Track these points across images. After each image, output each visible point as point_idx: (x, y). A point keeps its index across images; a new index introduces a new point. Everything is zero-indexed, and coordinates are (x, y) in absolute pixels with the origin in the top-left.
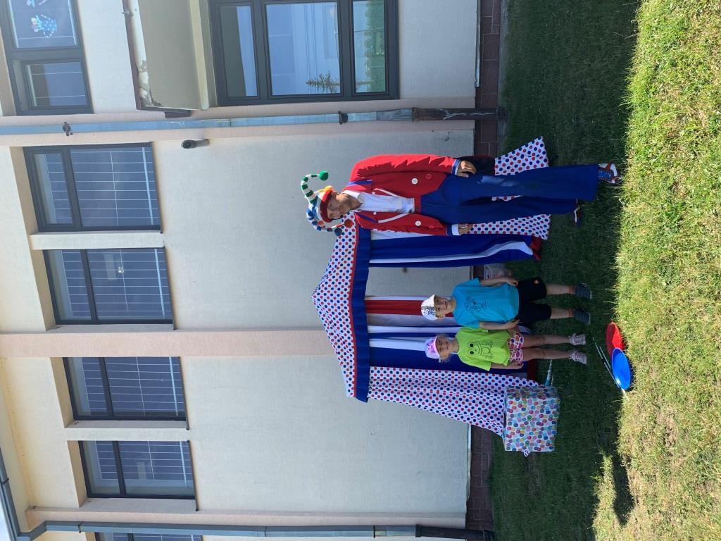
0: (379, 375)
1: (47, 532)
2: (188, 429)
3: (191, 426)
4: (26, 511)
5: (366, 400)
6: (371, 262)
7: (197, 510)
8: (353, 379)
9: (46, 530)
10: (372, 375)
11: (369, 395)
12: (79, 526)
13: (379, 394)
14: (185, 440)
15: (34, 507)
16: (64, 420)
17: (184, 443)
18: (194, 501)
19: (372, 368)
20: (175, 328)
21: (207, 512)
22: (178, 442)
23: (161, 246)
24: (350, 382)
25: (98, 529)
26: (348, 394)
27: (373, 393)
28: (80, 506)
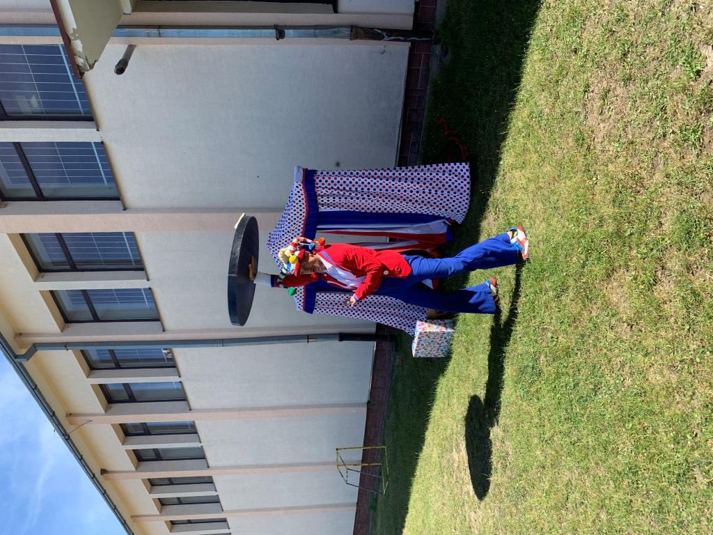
0: (323, 298)
1: (38, 352)
2: (148, 280)
3: (150, 278)
4: (14, 338)
5: (312, 313)
6: (318, 227)
7: (164, 331)
8: (302, 301)
9: (37, 350)
10: (317, 298)
11: (315, 310)
12: (65, 346)
13: (323, 310)
14: (147, 287)
15: (20, 334)
16: (32, 277)
17: (144, 289)
18: (159, 323)
19: (318, 294)
20: (125, 209)
21: (172, 332)
22: (140, 289)
23: (100, 141)
24: (300, 303)
25: (82, 348)
26: (298, 309)
27: (318, 309)
28: (62, 331)
